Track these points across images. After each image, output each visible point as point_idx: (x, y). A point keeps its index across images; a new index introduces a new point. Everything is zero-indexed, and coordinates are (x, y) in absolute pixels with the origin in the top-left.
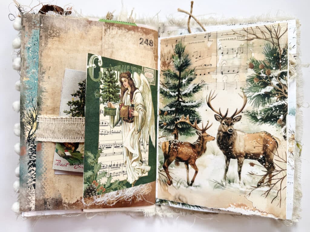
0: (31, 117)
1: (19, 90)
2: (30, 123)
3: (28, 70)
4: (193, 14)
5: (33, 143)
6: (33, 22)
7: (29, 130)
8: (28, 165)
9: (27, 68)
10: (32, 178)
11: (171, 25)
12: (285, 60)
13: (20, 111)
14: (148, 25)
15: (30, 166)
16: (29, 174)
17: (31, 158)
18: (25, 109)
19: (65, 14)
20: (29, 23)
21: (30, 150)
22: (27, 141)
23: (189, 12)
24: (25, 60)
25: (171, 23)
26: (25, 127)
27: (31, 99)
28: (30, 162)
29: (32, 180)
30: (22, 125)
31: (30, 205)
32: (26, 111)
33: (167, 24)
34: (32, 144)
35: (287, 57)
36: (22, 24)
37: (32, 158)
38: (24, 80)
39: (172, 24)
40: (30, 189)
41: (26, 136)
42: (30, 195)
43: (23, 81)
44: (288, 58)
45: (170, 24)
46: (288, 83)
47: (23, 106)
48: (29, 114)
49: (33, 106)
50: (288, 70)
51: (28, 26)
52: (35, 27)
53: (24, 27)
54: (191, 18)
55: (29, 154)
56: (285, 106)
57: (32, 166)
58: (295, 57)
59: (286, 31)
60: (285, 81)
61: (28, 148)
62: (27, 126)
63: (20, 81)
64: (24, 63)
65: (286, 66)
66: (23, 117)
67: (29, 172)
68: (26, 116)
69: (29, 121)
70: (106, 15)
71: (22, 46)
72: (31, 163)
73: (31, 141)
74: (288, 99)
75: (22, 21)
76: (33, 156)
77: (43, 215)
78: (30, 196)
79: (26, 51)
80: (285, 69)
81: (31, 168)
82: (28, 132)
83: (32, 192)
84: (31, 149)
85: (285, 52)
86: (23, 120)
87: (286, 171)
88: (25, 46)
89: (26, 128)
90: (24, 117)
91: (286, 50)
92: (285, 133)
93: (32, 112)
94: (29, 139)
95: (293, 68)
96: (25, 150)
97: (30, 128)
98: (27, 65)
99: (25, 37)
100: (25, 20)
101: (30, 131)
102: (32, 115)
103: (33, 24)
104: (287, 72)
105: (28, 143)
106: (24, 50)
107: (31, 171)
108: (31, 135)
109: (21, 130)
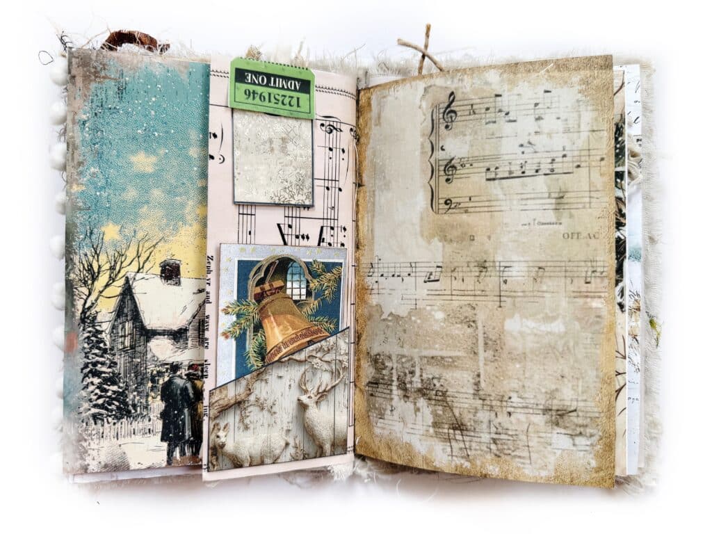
0: (89, 270)
1: (64, 213)
2: (85, 283)
3: (81, 168)
4: (429, 51)
5: (93, 326)
6: (93, 67)
7: (85, 297)
8: (82, 372)
9: (80, 164)
10: (90, 400)
11: (382, 73)
12: (619, 148)
13: (64, 258)
14: (336, 72)
15: (86, 376)
16: (84, 393)
17: (87, 357)
18: (75, 253)
19: (159, 50)
20: (85, 69)
21: (86, 340)
22: (80, 321)
23: (422, 47)
24: (75, 148)
25: (382, 68)
26: (75, 290)
27: (89, 231)
28: (86, 366)
29: (89, 405)
30: (70, 287)
31: (85, 460)
32: (78, 257)
33: (373, 71)
34: (89, 327)
35: (624, 142)
36: (69, 72)
37: (90, 358)
38: (73, 191)
39: (385, 71)
40: (84, 424)
41: (78, 310)
42: (86, 437)
43: (71, 193)
44: (626, 143)
45: (380, 70)
46: (626, 194)
47: (71, 246)
48: (84, 262)
49: (93, 246)
50: (625, 169)
51: (81, 75)
52: (96, 77)
53: (74, 77)
54: (426, 58)
55: (84, 348)
56: (621, 242)
57: (90, 375)
58: (639, 142)
59: (621, 87)
60: (621, 191)
61: (82, 336)
62: (80, 289)
63: (65, 193)
64: (73, 154)
65: (622, 160)
66: (71, 270)
67: (83, 389)
68: (78, 266)
69: (84, 278)
70: (247, 51)
71: (69, 118)
72: (88, 369)
73: (89, 321)
74: (626, 228)
75: (70, 64)
76: (93, 354)
77: (114, 479)
78: (86, 440)
79: (77, 128)
80: (619, 166)
81: (88, 380)
82: (83, 301)
83: (90, 432)
84: (88, 338)
85: (620, 131)
86: (72, 276)
87: (624, 375)
88: (76, 117)
89: (77, 292)
90: (73, 268)
91: (622, 127)
92: (621, 297)
93: (91, 258)
94: (85, 318)
95: (635, 163)
96: (75, 341)
97: (87, 293)
98: (81, 159)
99: (75, 98)
100: (76, 63)
101: (87, 299)
102: (91, 266)
103: (93, 70)
104: (623, 172)
105: (83, 325)
106: (73, 127)
107: (88, 385)
108: (89, 308)
109: (67, 298)
